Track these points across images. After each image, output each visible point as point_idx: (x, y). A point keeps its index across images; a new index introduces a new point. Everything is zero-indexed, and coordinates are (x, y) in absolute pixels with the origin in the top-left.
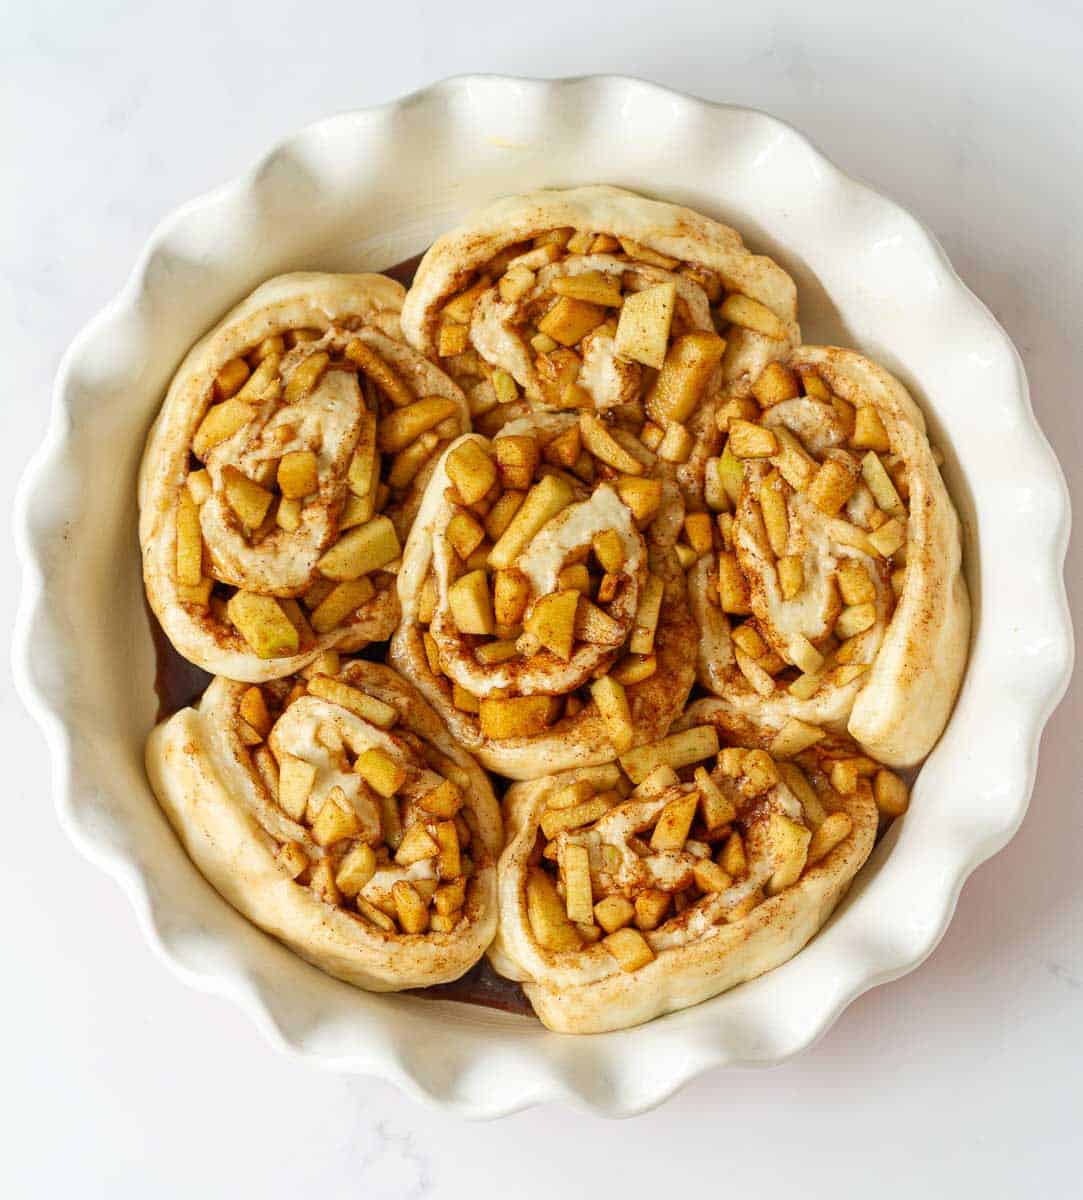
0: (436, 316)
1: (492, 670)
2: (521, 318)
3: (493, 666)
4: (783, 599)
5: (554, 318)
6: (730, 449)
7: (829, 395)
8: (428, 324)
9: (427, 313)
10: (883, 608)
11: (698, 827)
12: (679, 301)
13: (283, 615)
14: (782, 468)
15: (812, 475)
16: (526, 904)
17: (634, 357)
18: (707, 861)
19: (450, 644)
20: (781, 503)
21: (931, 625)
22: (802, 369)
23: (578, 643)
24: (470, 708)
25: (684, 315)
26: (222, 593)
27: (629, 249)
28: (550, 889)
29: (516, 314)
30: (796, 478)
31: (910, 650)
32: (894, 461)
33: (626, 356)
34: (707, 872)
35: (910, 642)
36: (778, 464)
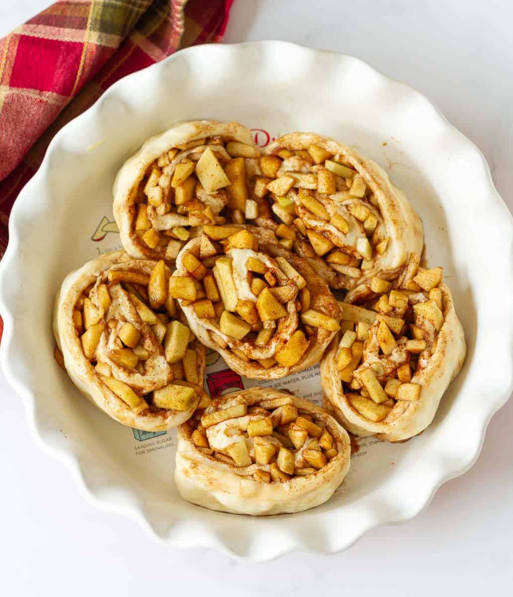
0: (135, 235)
1: (269, 345)
2: (169, 206)
3: (268, 343)
4: (345, 234)
5: (180, 196)
6: (278, 196)
7: (293, 152)
8: (134, 240)
9: (131, 236)
10: (375, 212)
12: (216, 154)
13: (181, 387)
14: (301, 186)
15: (316, 179)
16: (357, 411)
17: (217, 189)
18: (409, 341)
19: (245, 347)
20: (313, 199)
21: (397, 209)
22: (275, 153)
24: (272, 363)
25: (221, 157)
26: (149, 398)
27: (183, 148)
28: (360, 397)
29: (166, 207)
30: (311, 184)
31: (395, 223)
32: (337, 158)
33: (213, 191)
34: (412, 345)
35: (393, 220)
36: (299, 186)
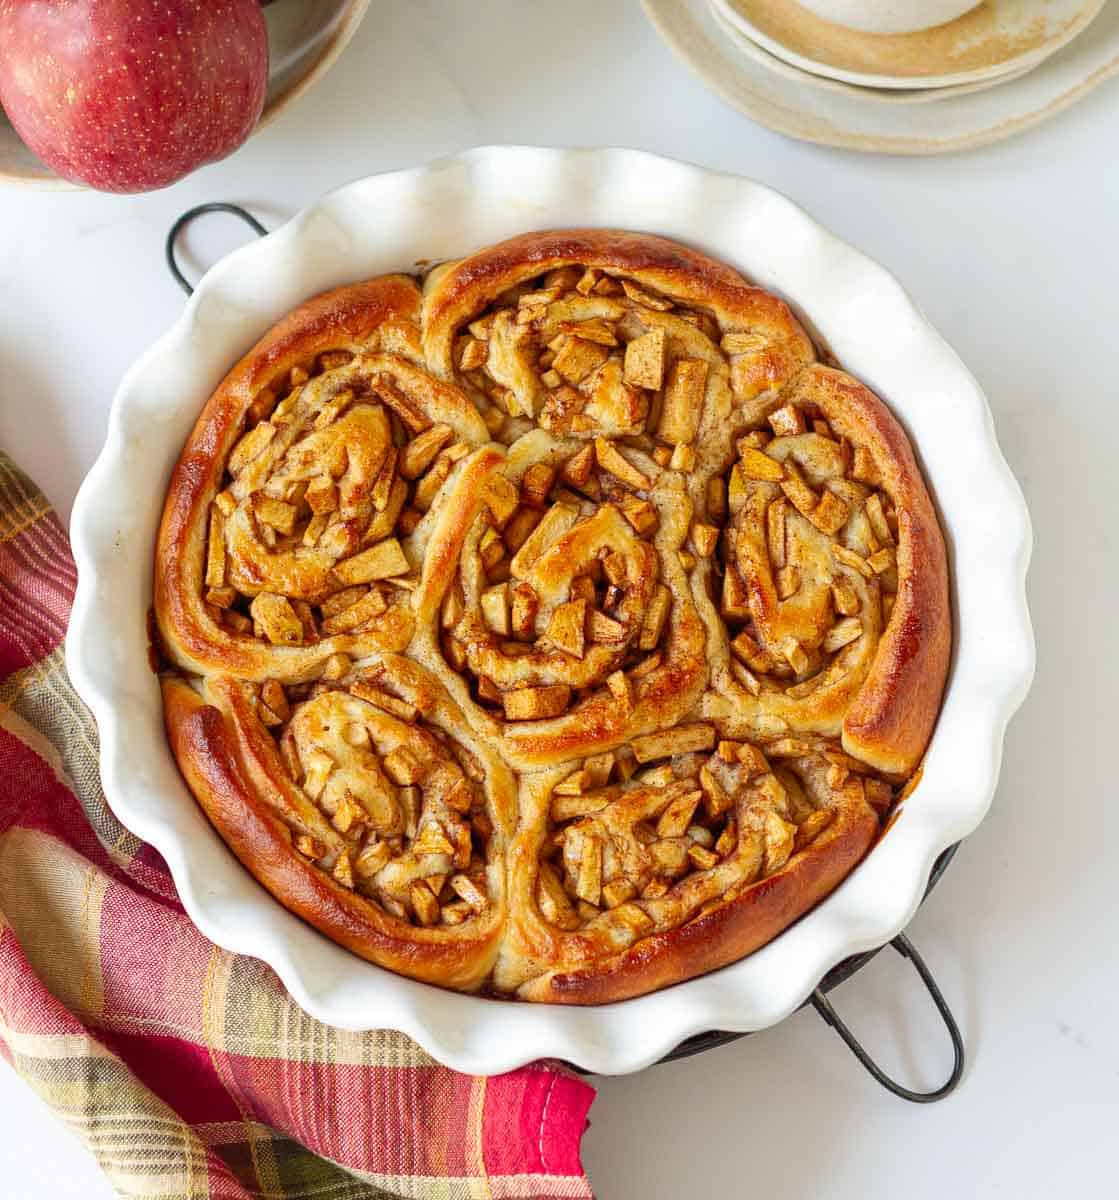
7: (831, 433)
11: (701, 815)
14: (789, 493)
17: (639, 384)
23: (590, 642)
32: (886, 497)
36: (787, 490)
